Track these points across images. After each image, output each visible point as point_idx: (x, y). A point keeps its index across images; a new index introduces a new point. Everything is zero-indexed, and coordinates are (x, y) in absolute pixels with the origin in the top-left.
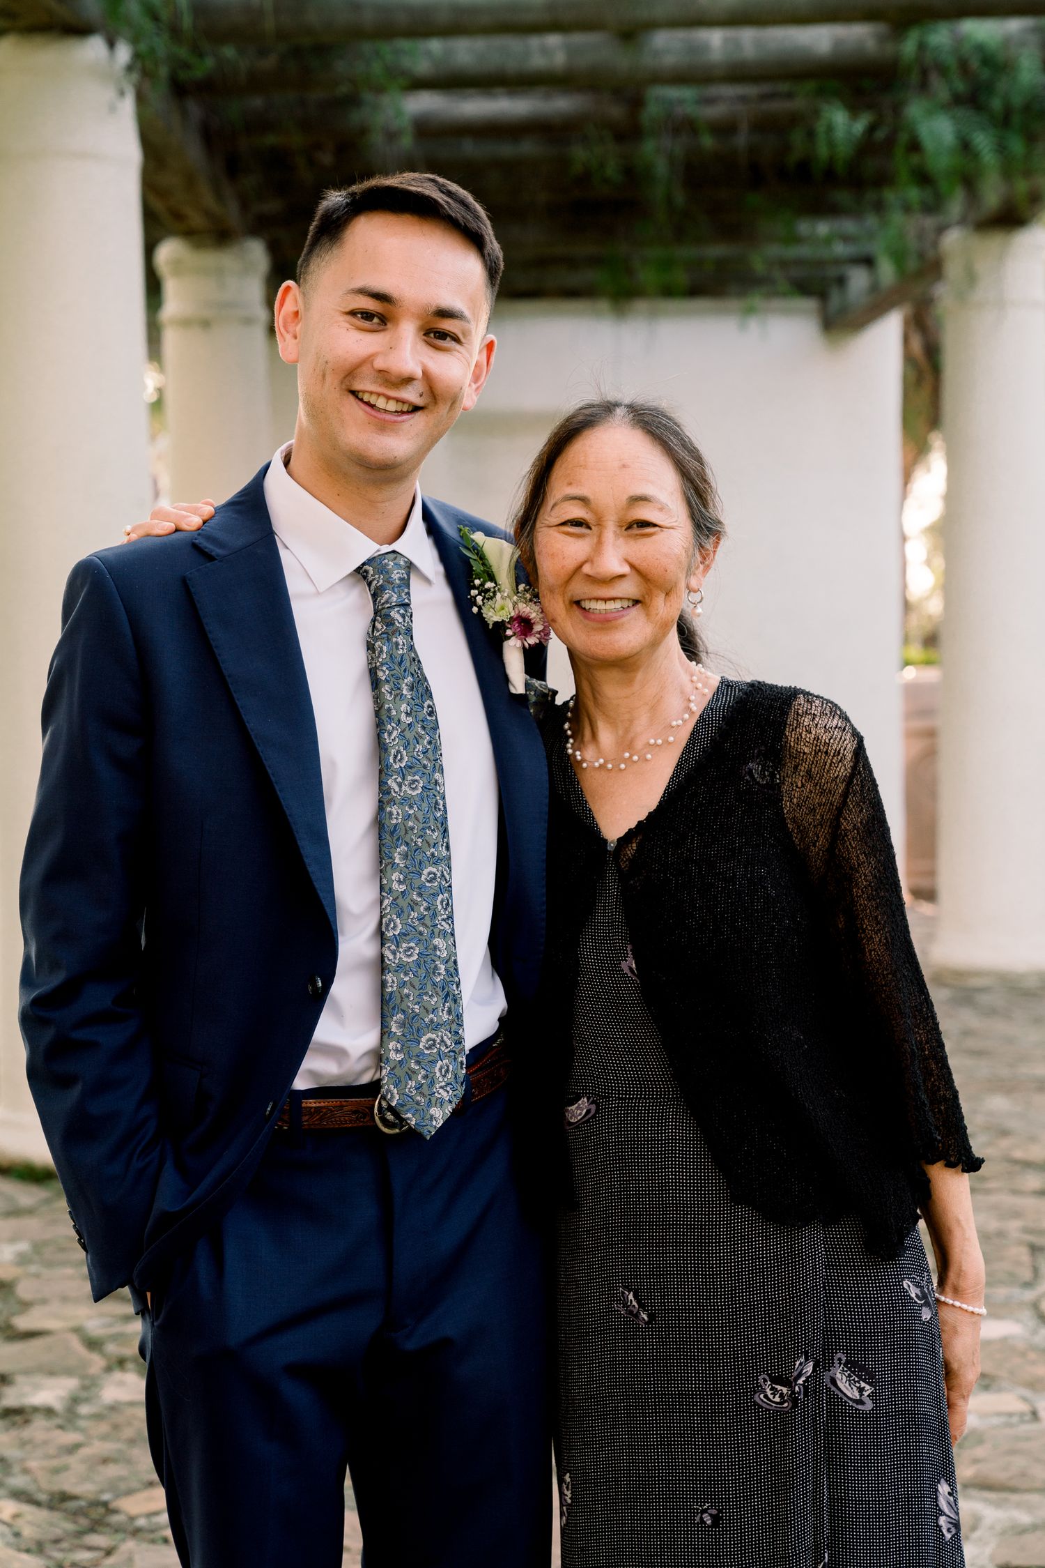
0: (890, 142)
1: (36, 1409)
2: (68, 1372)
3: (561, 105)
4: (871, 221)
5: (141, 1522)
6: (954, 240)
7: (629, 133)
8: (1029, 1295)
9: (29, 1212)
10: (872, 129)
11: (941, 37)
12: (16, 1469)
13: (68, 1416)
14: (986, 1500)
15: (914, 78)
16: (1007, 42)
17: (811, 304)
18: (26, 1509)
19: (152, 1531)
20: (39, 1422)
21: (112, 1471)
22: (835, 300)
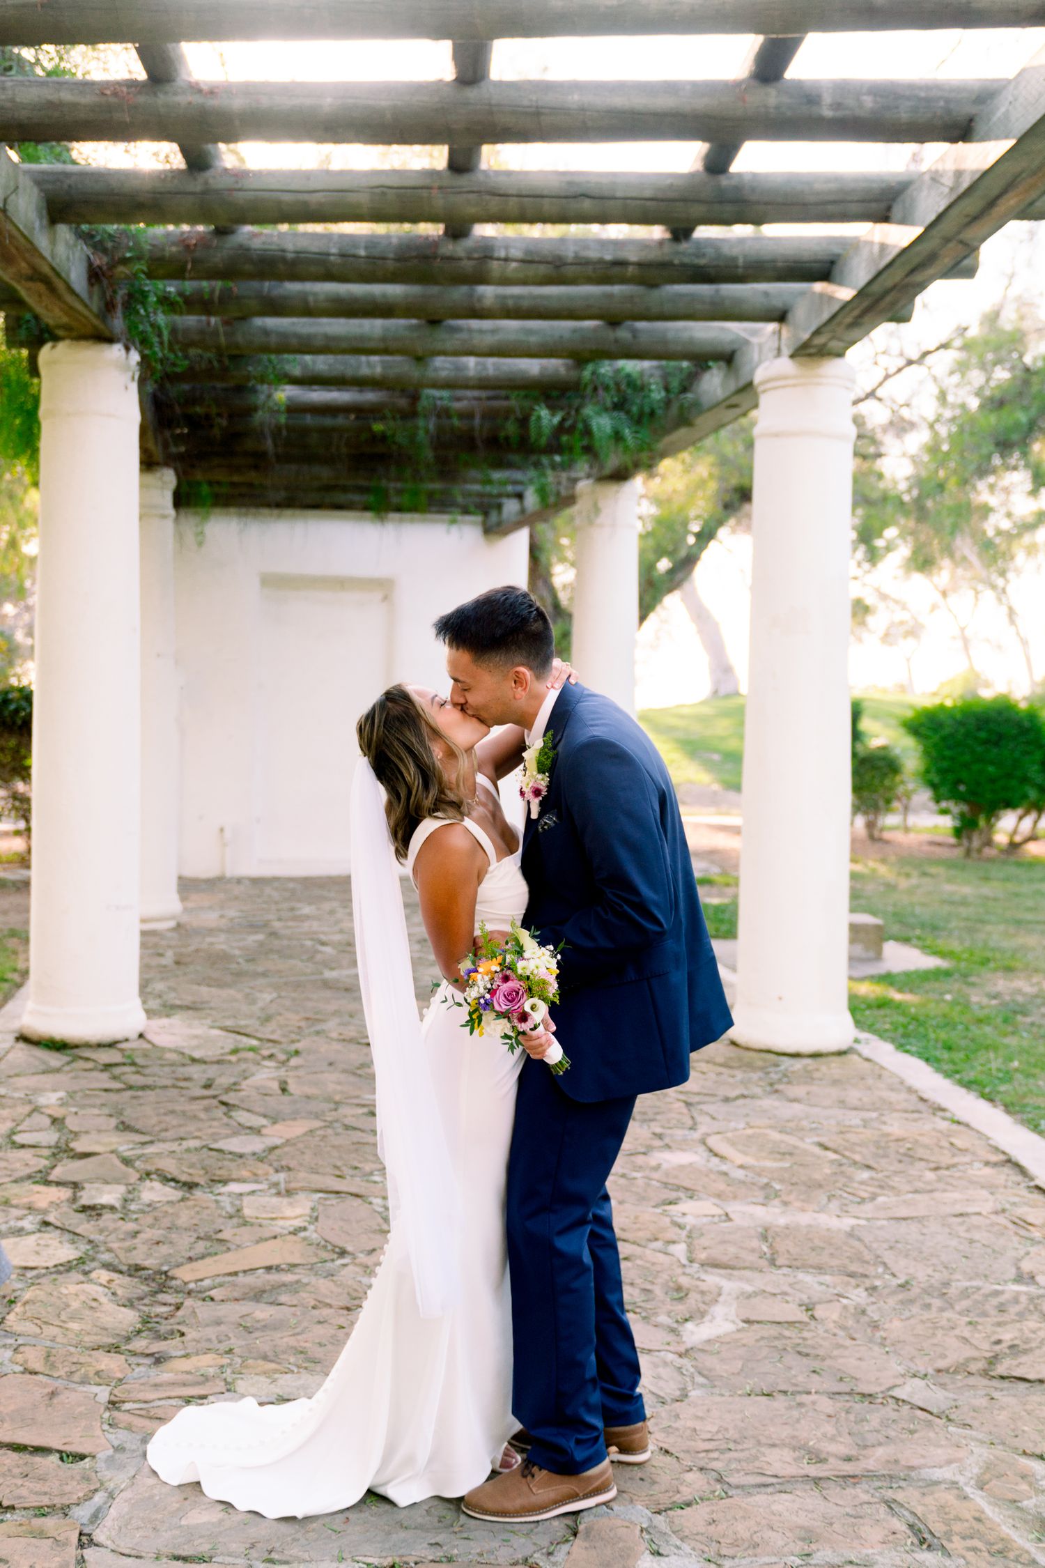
0: (573, 428)
1: (103, 1207)
2: (117, 1181)
3: (370, 397)
4: (532, 473)
5: (192, 1286)
6: (583, 486)
7: (410, 414)
8: (696, 1135)
9: (58, 1070)
10: (563, 420)
11: (606, 368)
12: (102, 1249)
13: (123, 1210)
14: (721, 1276)
15: (589, 390)
16: (642, 373)
17: (479, 518)
18: (115, 1276)
19: (200, 1292)
20: (107, 1216)
21: (164, 1249)
22: (494, 517)
